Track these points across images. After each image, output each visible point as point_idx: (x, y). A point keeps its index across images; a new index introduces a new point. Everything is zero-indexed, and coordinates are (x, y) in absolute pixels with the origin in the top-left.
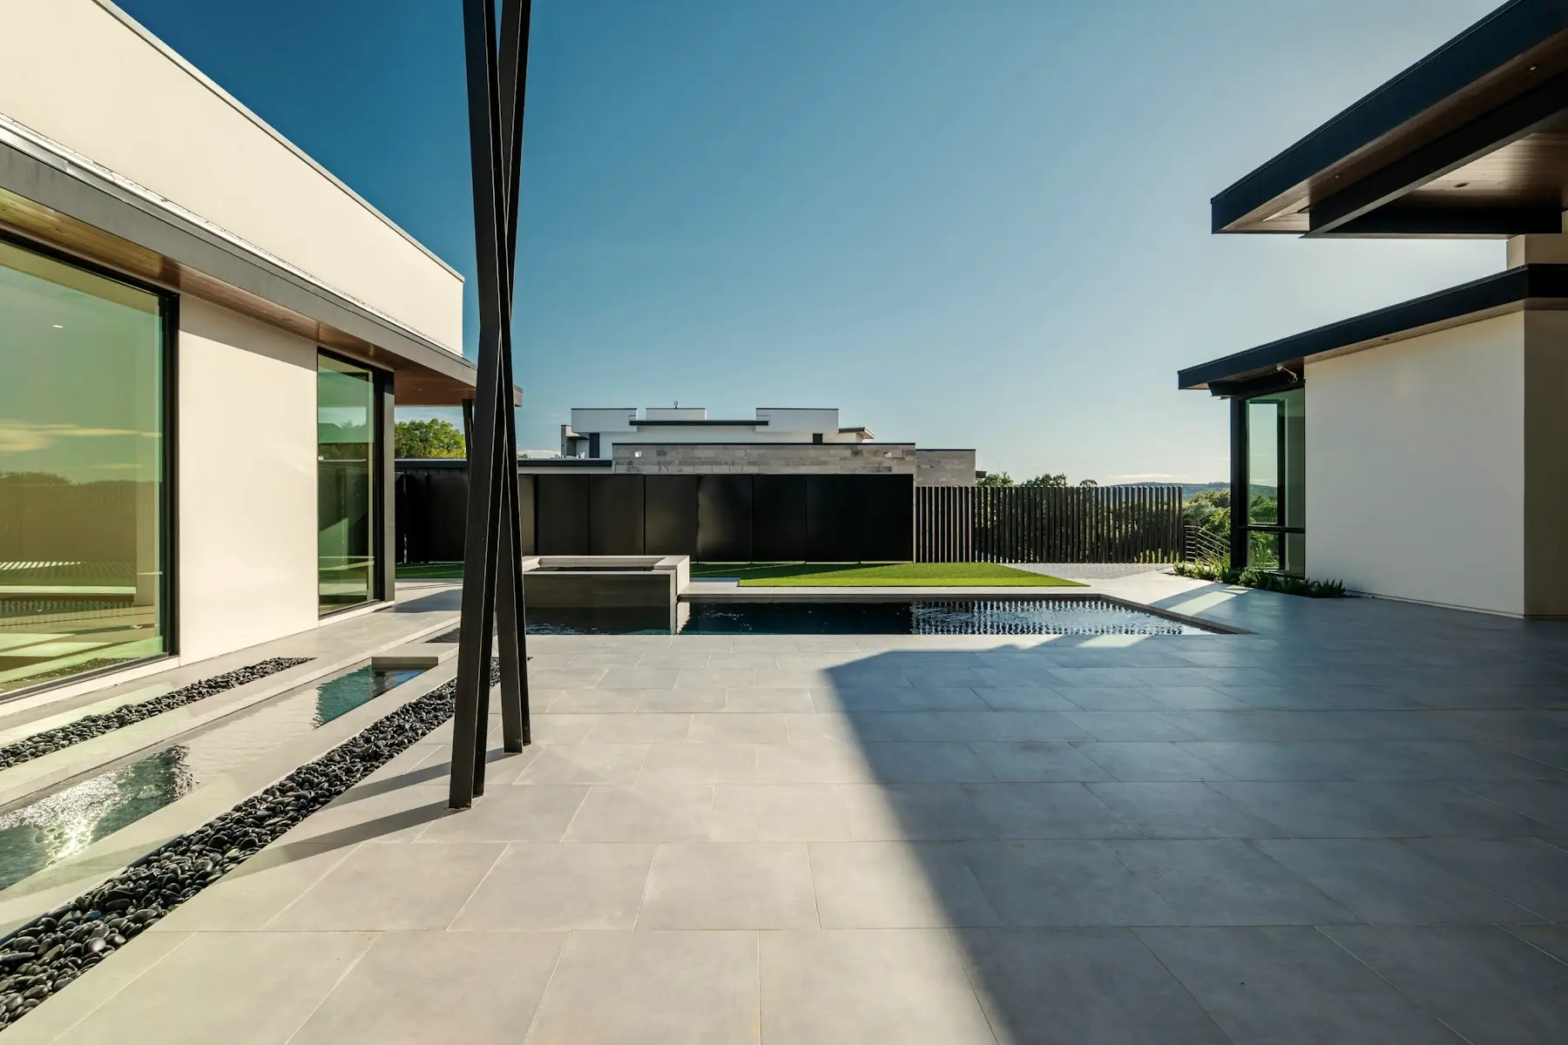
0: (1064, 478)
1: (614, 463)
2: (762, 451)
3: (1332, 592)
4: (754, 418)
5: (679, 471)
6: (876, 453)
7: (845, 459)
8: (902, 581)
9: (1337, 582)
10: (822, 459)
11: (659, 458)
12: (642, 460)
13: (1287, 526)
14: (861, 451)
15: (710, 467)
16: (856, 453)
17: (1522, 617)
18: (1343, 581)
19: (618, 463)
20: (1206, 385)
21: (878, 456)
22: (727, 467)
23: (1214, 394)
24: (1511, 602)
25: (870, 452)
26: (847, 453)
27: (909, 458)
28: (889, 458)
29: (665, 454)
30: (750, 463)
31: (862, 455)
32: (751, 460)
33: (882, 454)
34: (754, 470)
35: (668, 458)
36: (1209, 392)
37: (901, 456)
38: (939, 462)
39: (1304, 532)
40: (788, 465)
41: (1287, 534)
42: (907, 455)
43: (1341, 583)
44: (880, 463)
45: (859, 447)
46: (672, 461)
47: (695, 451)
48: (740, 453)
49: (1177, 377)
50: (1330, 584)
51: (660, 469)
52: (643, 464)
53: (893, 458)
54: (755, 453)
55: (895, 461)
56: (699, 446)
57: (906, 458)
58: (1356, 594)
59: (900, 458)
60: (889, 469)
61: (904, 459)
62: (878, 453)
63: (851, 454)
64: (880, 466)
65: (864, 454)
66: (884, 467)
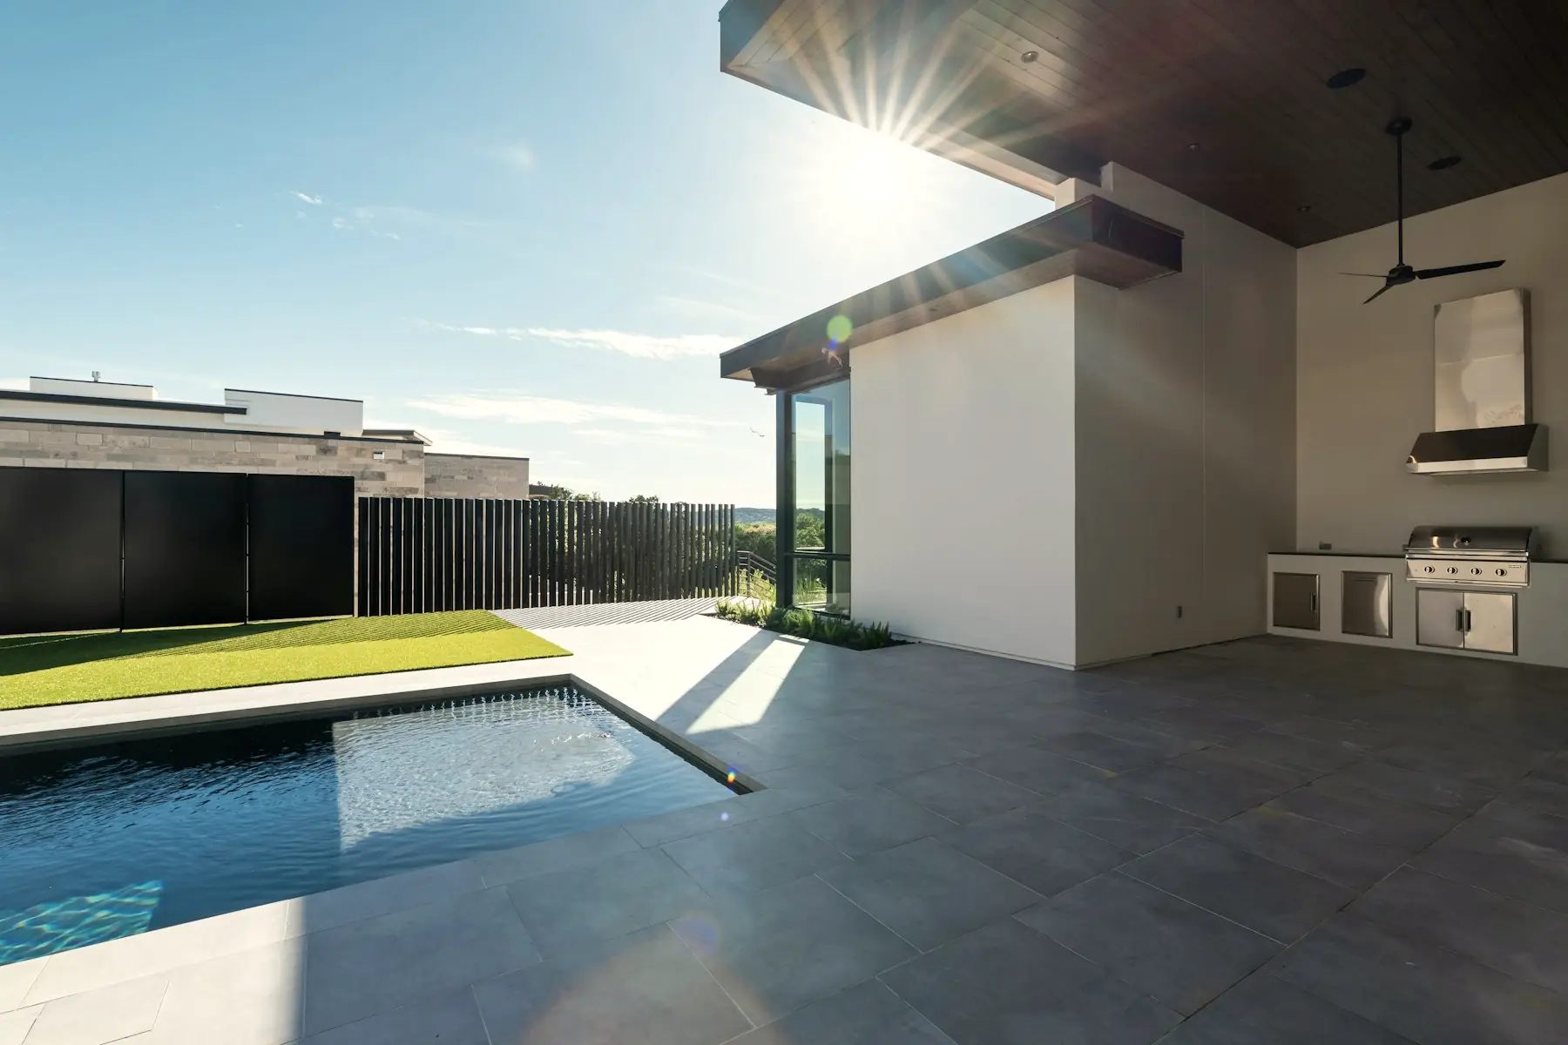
0: (657, 500)
2: (141, 438)
3: (879, 639)
4: (222, 403)
6: (359, 453)
7: (306, 458)
9: (884, 626)
10: (263, 456)
13: (834, 552)
14: (335, 448)
16: (325, 451)
17: (1073, 669)
18: (890, 624)
20: (747, 373)
21: (364, 456)
22: (61, 460)
23: (759, 385)
24: (1062, 651)
25: (349, 449)
26: (307, 447)
27: (411, 462)
28: (381, 461)
31: (336, 453)
32: (116, 451)
33: (369, 454)
36: (754, 384)
37: (401, 458)
38: (481, 471)
39: (849, 560)
41: (834, 562)
42: (411, 458)
43: (887, 628)
44: (367, 467)
49: (718, 362)
50: (876, 628)
53: (388, 461)
54: (126, 441)
55: (390, 465)
58: (902, 639)
59: (400, 462)
60: (382, 476)
61: (404, 462)
62: (363, 452)
63: (317, 452)
64: (367, 471)
65: (339, 452)
66: (373, 473)
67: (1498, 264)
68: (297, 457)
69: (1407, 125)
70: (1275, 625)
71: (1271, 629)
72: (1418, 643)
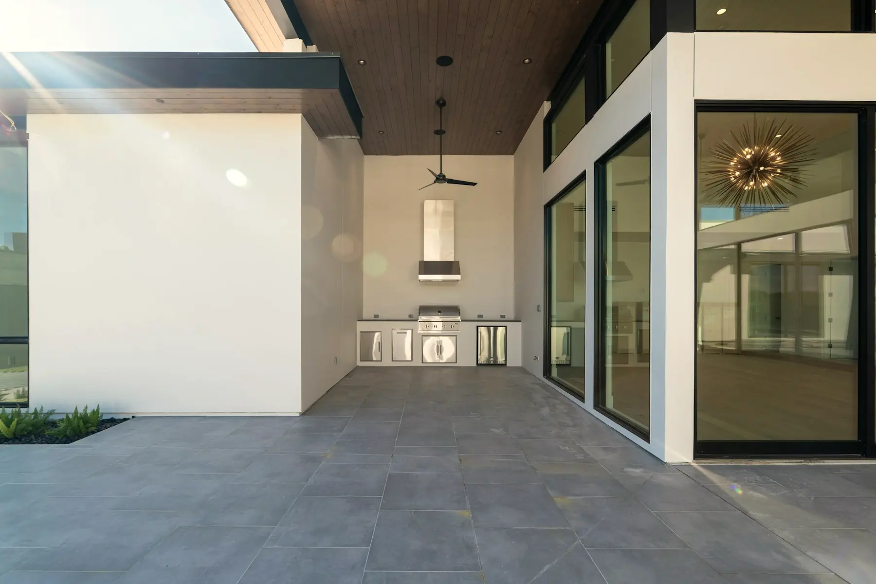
17: (298, 415)
39: (28, 343)
67: (474, 184)
69: (444, 104)
70: (361, 361)
71: (360, 364)
72: (422, 362)
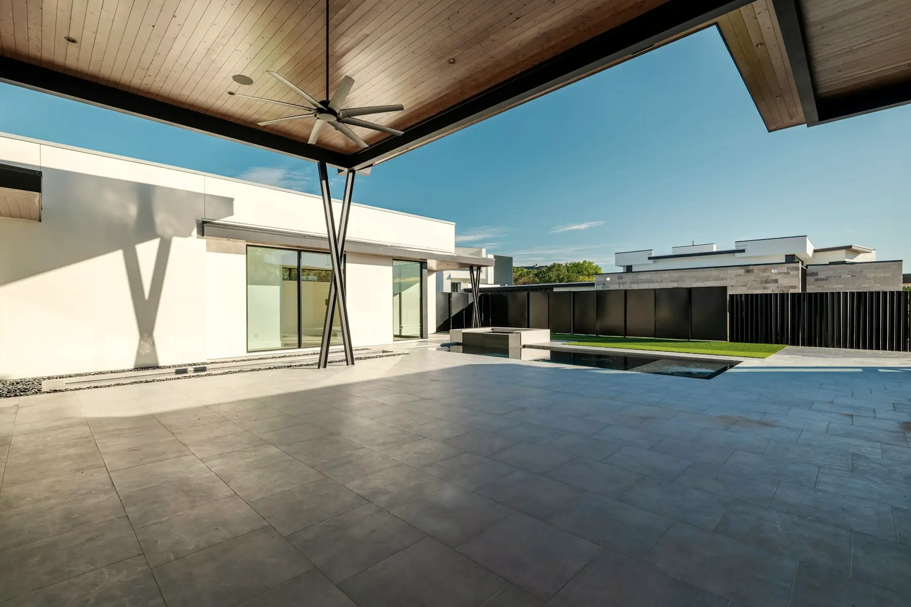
1: (596, 284)
2: (680, 274)
4: (734, 248)
5: (630, 287)
6: (764, 271)
7: (740, 275)
8: (709, 351)
10: (721, 276)
11: (619, 281)
12: (611, 283)
14: (753, 270)
15: (648, 284)
16: (748, 271)
19: (597, 284)
21: (766, 272)
22: (658, 284)
25: (759, 270)
26: (741, 271)
27: (793, 273)
28: (775, 274)
29: (622, 278)
30: (672, 281)
31: (753, 272)
32: (673, 279)
33: (770, 271)
34: (675, 285)
35: (624, 280)
40: (697, 281)
42: (791, 271)
44: (768, 277)
45: (751, 267)
46: (626, 282)
47: (639, 276)
48: (666, 275)
51: (620, 287)
52: (611, 284)
53: (779, 273)
54: (675, 275)
55: (781, 275)
56: (641, 273)
57: (791, 273)
59: (785, 273)
60: (776, 281)
61: (788, 273)
62: (767, 270)
63: (745, 272)
64: (769, 279)
65: (755, 272)
66: (771, 280)
68: (736, 276)
